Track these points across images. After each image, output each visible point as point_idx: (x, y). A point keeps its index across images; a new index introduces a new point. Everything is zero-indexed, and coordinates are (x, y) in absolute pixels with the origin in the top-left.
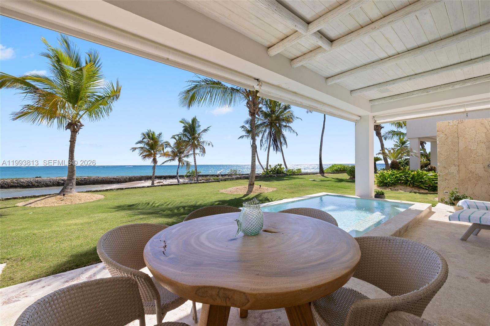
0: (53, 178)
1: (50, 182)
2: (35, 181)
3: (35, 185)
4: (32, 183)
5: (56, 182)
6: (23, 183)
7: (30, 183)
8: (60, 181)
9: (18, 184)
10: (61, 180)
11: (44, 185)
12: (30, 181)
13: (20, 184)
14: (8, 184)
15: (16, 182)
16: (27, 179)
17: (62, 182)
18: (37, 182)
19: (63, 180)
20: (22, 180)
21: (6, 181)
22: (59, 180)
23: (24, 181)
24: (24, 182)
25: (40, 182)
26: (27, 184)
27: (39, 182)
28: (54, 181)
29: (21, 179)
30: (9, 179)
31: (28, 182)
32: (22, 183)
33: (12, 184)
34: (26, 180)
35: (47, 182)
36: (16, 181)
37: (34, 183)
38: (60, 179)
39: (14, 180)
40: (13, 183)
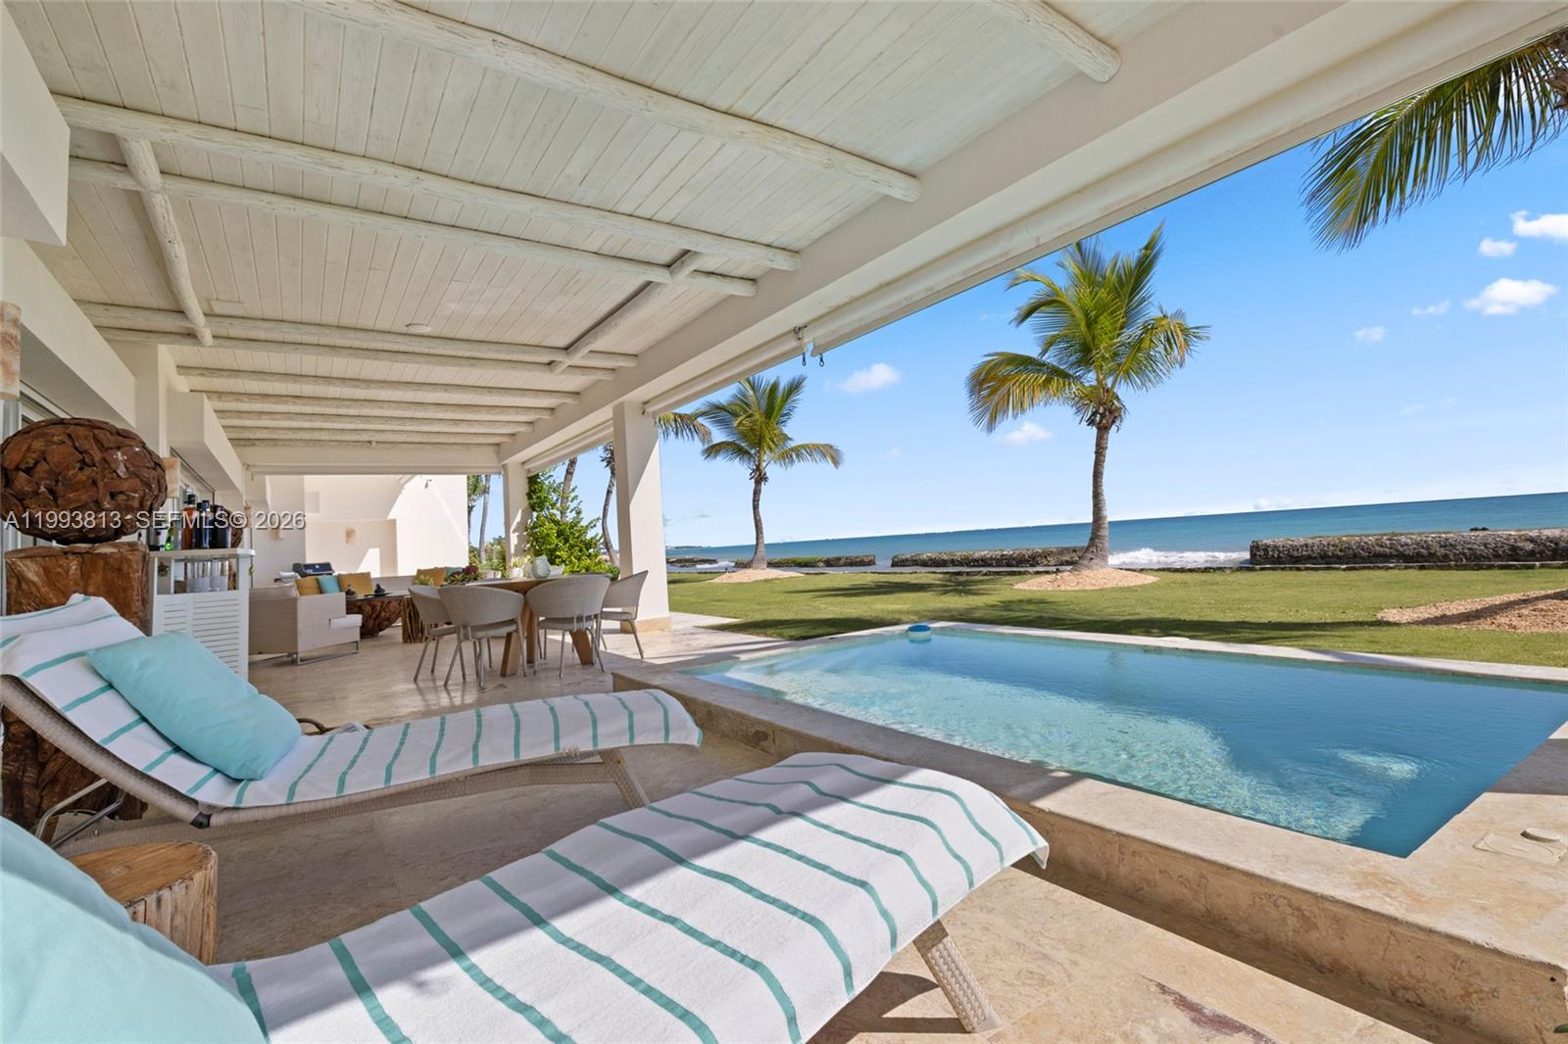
0: (1499, 533)
1: (1485, 545)
2: (1439, 543)
3: (1438, 554)
4: (1428, 548)
5: (1506, 547)
6: (1406, 547)
7: (1423, 547)
8: (1520, 544)
9: (1391, 548)
10: (1527, 540)
11: (1464, 554)
12: (1425, 542)
13: (1397, 550)
15: (1388, 542)
16: (1420, 534)
17: (1530, 546)
18: (1445, 547)
19: (1532, 540)
20: (1403, 539)
21: (1365, 540)
22: (1516, 540)
26: (1415, 549)
27: (1451, 545)
28: (1500, 544)
29: (1401, 535)
31: (1418, 544)
32: (1402, 546)
33: (1378, 548)
35: (1475, 547)
36: (1390, 540)
38: (1520, 536)
39: (1385, 537)
40: (1382, 546)
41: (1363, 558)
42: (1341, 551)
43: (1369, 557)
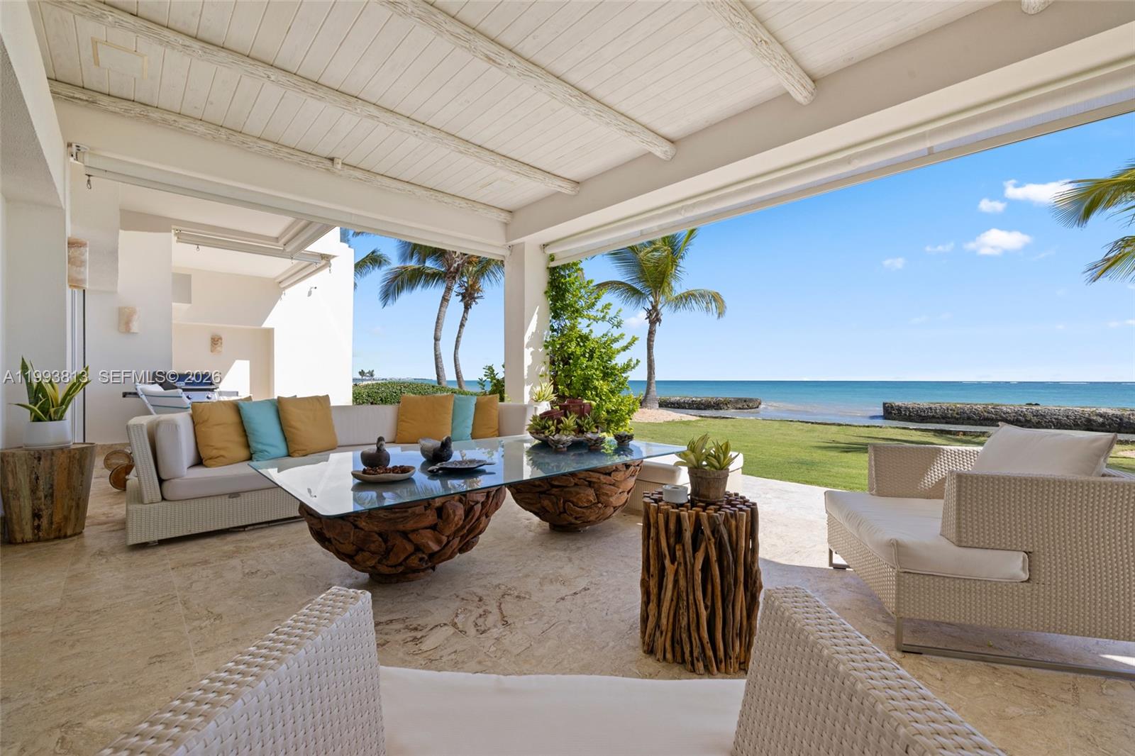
0: (1075, 409)
1: (1068, 417)
2: (1032, 413)
3: (1033, 421)
4: (1025, 416)
5: (1083, 419)
6: (1007, 415)
7: (1020, 415)
9: (996, 415)
11: (1052, 422)
12: (1022, 412)
13: (1001, 416)
14: (978, 413)
15: (993, 410)
16: (1015, 406)
18: (1037, 416)
20: (1004, 409)
22: (1090, 414)
23: (1009, 410)
24: (1008, 413)
25: (1044, 416)
26: (1015, 416)
27: (1041, 415)
28: (1078, 417)
29: (1002, 406)
30: (980, 404)
31: (1016, 413)
32: (1004, 414)
33: (986, 414)
34: (1012, 408)
35: (1060, 417)
36: (993, 408)
37: (1030, 416)
38: (1092, 412)
39: (990, 407)
40: (989, 413)
41: (975, 420)
42: (957, 414)
43: (979, 420)
